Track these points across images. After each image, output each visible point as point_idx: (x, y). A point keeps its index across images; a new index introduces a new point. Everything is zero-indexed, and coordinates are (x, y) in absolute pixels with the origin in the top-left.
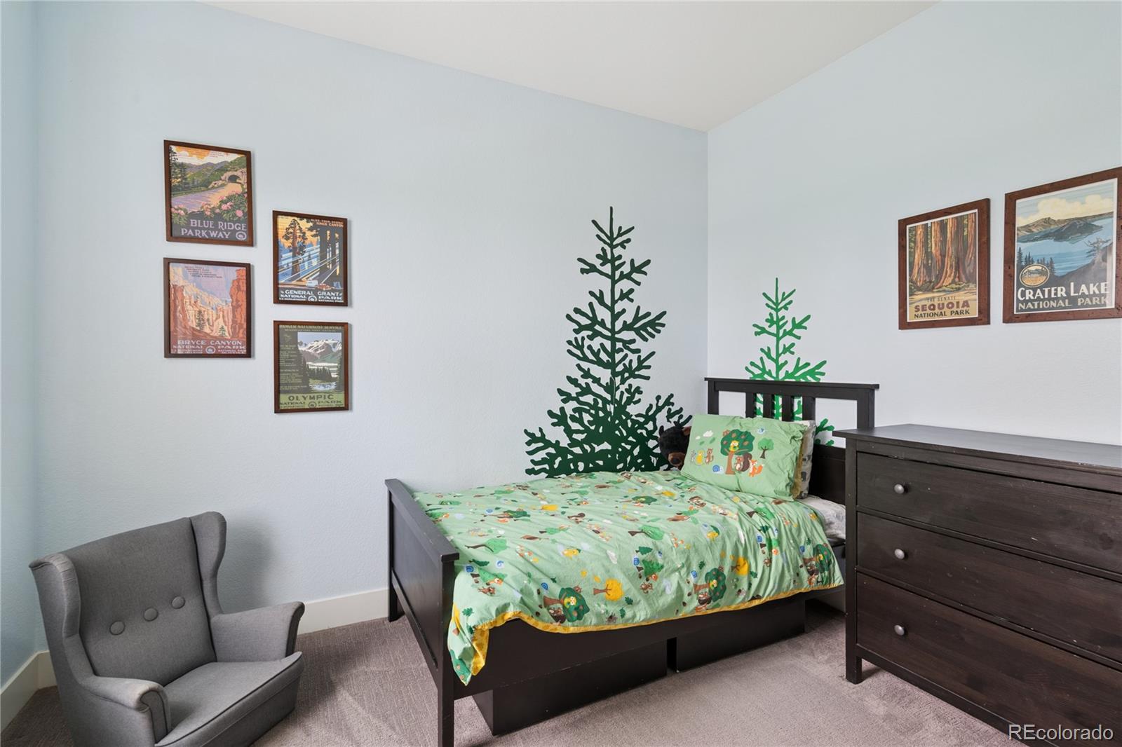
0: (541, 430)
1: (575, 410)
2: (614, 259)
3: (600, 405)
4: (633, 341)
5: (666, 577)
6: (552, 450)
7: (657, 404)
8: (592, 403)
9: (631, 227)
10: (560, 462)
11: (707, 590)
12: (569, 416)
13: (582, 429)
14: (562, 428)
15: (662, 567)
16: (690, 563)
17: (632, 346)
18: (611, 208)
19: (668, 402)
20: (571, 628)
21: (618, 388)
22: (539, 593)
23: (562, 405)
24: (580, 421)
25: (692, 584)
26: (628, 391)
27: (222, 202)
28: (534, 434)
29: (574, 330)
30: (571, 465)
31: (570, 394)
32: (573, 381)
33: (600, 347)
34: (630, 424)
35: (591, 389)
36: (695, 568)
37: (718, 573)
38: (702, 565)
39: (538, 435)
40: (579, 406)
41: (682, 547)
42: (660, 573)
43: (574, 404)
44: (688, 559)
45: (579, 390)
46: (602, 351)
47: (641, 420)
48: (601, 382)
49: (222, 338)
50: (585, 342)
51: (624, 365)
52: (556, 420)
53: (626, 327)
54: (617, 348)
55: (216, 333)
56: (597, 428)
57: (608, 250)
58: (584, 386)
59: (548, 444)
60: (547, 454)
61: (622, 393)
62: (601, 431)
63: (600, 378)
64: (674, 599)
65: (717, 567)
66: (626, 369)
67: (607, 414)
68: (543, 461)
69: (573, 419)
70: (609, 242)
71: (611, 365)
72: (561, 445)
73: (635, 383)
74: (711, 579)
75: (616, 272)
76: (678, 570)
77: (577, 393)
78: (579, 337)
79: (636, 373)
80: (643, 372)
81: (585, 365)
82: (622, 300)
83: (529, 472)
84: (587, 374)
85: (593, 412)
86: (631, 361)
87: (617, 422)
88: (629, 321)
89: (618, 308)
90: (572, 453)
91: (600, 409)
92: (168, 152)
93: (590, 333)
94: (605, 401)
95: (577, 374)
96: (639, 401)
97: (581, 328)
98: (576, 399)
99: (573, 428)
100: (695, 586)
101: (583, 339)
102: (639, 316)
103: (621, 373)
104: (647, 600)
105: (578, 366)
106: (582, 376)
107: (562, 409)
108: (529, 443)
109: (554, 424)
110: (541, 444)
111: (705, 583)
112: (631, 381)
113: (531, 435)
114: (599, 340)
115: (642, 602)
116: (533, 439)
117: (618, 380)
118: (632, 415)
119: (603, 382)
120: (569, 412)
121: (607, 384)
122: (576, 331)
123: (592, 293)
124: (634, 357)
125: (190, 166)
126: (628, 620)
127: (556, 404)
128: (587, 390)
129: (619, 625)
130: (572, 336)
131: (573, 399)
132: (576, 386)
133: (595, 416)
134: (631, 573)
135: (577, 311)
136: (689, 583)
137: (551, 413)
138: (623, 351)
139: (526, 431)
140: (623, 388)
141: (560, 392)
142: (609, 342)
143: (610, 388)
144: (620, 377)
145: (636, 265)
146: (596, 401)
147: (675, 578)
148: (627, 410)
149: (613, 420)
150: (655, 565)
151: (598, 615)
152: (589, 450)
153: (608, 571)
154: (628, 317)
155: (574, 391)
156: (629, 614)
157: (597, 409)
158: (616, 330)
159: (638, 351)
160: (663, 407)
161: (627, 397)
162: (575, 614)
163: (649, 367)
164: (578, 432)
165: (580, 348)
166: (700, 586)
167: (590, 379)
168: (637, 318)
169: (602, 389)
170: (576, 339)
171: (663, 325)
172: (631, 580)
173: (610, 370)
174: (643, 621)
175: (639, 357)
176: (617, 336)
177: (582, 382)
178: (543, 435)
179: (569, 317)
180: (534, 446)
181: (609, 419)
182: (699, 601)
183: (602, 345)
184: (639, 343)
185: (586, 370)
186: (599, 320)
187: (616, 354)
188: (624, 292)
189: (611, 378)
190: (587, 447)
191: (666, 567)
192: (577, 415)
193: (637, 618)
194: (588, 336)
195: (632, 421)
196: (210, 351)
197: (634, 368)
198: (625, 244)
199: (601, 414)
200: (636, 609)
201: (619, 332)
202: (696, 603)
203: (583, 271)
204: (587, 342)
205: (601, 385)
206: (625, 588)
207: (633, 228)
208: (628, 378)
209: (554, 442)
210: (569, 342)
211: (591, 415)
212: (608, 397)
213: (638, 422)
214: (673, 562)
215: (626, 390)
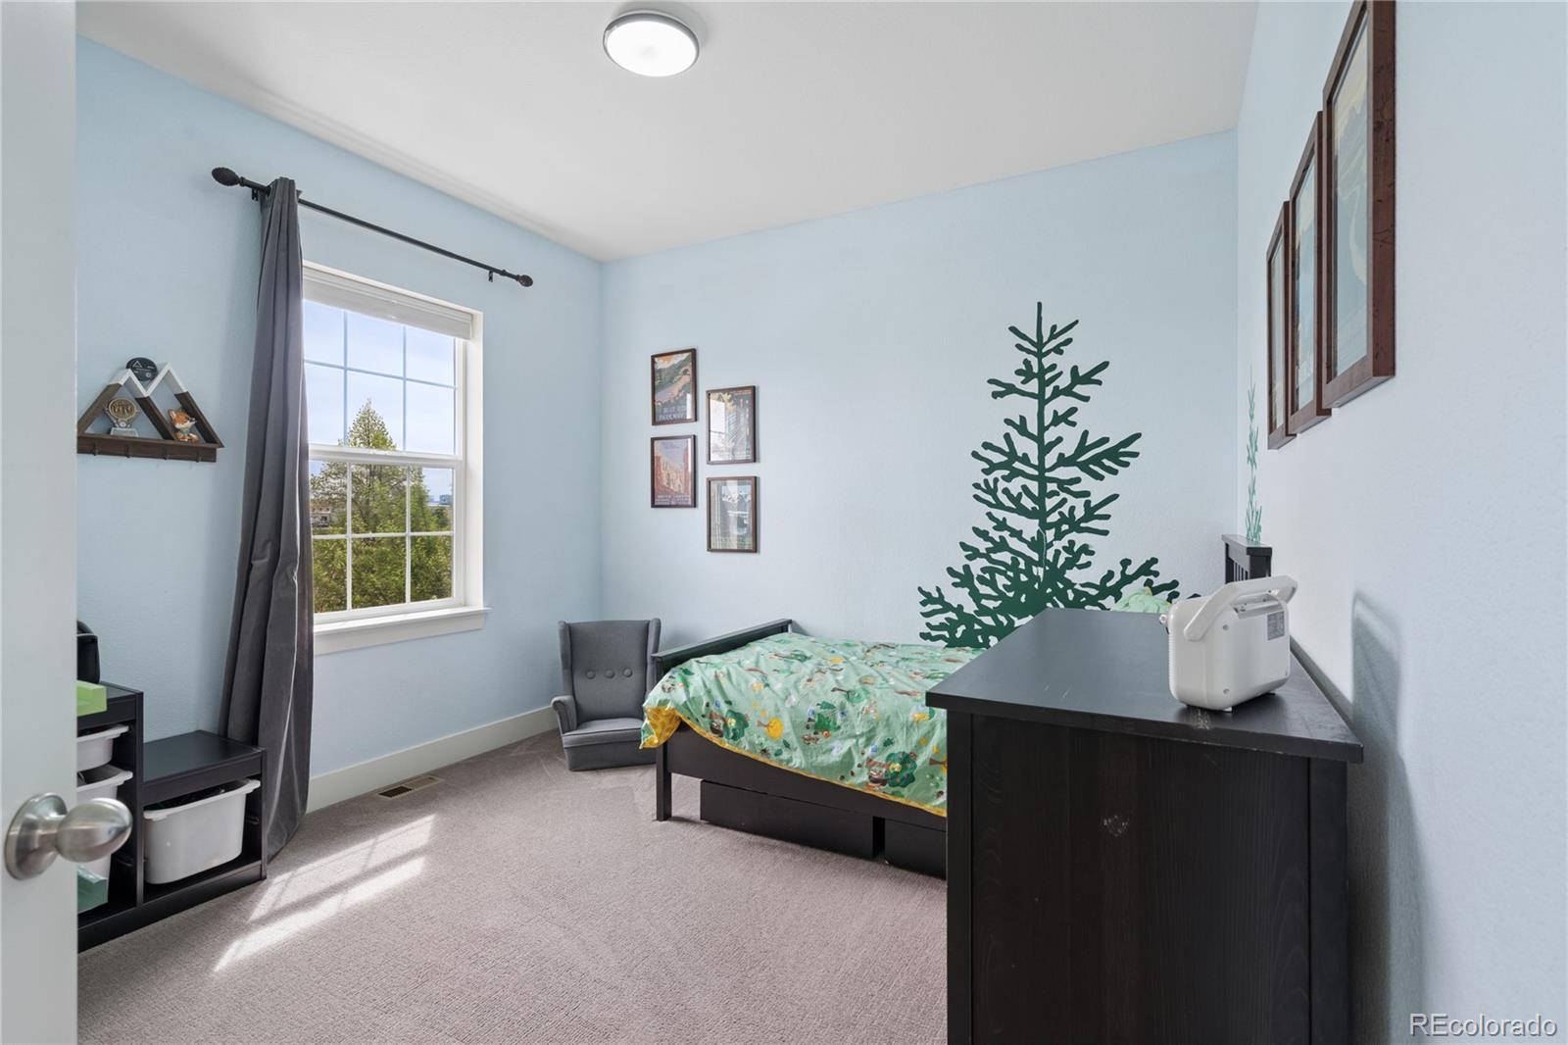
0: (938, 589)
1: (984, 570)
2: (1043, 371)
3: (1022, 566)
4: (1077, 480)
5: (840, 740)
6: (952, 615)
7: (1123, 572)
8: (1010, 562)
9: (1074, 320)
10: (964, 631)
11: (884, 770)
12: (975, 576)
13: (994, 594)
14: (967, 590)
15: (839, 728)
16: (874, 736)
17: (1074, 488)
18: (1040, 304)
19: (1146, 569)
20: (726, 744)
21: (1051, 545)
22: (708, 705)
23: (968, 562)
24: (992, 584)
25: (865, 757)
26: (1069, 549)
27: (680, 391)
28: (930, 594)
29: (984, 471)
30: (979, 637)
31: (978, 550)
32: (983, 534)
33: (1021, 490)
34: (1071, 596)
35: (1007, 545)
36: (878, 742)
37: (907, 759)
38: (888, 743)
39: (935, 595)
40: (989, 565)
41: (872, 716)
42: (836, 733)
43: (984, 562)
44: (873, 730)
45: (989, 545)
46: (1024, 496)
47: (1093, 592)
48: (1023, 536)
49: (678, 493)
50: (999, 484)
51: (1061, 513)
52: (958, 580)
53: (1063, 461)
54: (1048, 491)
55: (676, 490)
56: (1018, 596)
57: (1034, 361)
58: (998, 540)
59: (947, 607)
60: (946, 619)
61: (1057, 553)
62: (1023, 599)
63: (1021, 531)
64: (837, 762)
65: (908, 752)
66: (1063, 519)
67: (1034, 578)
68: (941, 627)
69: (982, 580)
70: (1036, 350)
71: (1040, 514)
72: (965, 611)
73: (1080, 539)
74: (894, 761)
75: (1047, 389)
76: (855, 736)
77: (987, 549)
78: (990, 478)
79: (1083, 525)
80: (1094, 524)
81: (999, 514)
82: (1055, 426)
83: (924, 636)
84: (1001, 525)
85: (1011, 574)
86: (1072, 509)
87: (1049, 590)
88: (1069, 452)
89: (1049, 436)
90: (980, 623)
91: (1022, 571)
92: (653, 362)
93: (1006, 472)
94: (1029, 561)
95: (988, 525)
96: (1088, 564)
97: (993, 467)
98: (987, 556)
99: (981, 592)
100: (870, 760)
101: (996, 480)
102: (1087, 444)
103: (1057, 525)
104: (804, 751)
105: (989, 514)
106: (994, 528)
107: (966, 568)
108: (924, 603)
109: (955, 585)
110: (938, 607)
111: (884, 762)
112: (1073, 536)
113: (927, 595)
114: (1019, 481)
115: (798, 750)
116: (928, 599)
117: (1050, 534)
118: (1075, 584)
119: (1027, 536)
120: (976, 570)
121: (1033, 538)
122: (986, 472)
123: (1008, 422)
124: (1079, 503)
125: (664, 369)
126: (781, 761)
127: (959, 561)
128: (1002, 546)
129: (773, 762)
130: (980, 478)
131: (982, 556)
132: (985, 540)
133: (1015, 580)
134: (799, 720)
135: (987, 446)
136: (863, 754)
137: (951, 571)
138: (1058, 494)
139: (920, 589)
140: (1058, 545)
141: (964, 546)
142: (1036, 484)
143: (1038, 544)
144: (1053, 530)
145: (1081, 373)
146: (1015, 562)
147: (850, 743)
148: (1066, 576)
149: (1043, 587)
150: (831, 724)
151: (751, 743)
152: (1005, 622)
153: (778, 711)
154: (1068, 448)
155: (982, 546)
156: (785, 755)
157: (1018, 572)
158: (1047, 467)
159: (1086, 494)
160: (1136, 576)
161: (1066, 559)
162: (732, 734)
163: (1107, 517)
164: (988, 597)
165: (993, 492)
166: (875, 763)
167: (1006, 532)
168: (1082, 448)
169: (1026, 545)
170: (986, 481)
171: (1135, 455)
172: (794, 725)
173: (1037, 521)
174: (798, 768)
175: (1088, 503)
176: (1047, 474)
177: (995, 535)
178: (941, 596)
179: (975, 455)
180: (930, 608)
181: (1036, 586)
182: (870, 777)
183: (1025, 488)
184: (1087, 483)
185: (1001, 519)
186: (1020, 454)
187: (1047, 499)
188: (1059, 414)
189: (1038, 531)
190: (1002, 618)
191: (843, 729)
192: (987, 576)
193: (791, 764)
194: (1003, 477)
195: (1075, 591)
196: (673, 503)
197: (1077, 518)
198: (1062, 348)
199: (1023, 578)
200: (794, 755)
201: (1052, 469)
202: (865, 778)
203: (995, 395)
204: (1002, 485)
205: (1024, 541)
206: (787, 731)
207: (1077, 322)
208: (1067, 532)
209: (956, 606)
210: (977, 486)
211: (1008, 577)
212: (1035, 556)
213: (1086, 594)
214: (853, 727)
215: (1064, 548)
